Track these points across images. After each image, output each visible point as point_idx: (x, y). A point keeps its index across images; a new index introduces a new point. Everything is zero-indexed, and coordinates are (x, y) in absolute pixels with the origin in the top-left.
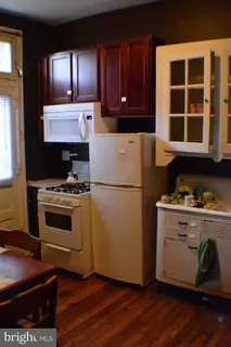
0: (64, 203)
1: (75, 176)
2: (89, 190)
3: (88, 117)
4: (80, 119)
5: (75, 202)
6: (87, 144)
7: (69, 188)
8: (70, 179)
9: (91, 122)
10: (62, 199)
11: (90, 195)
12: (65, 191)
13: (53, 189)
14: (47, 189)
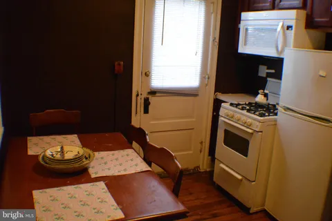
0: (244, 124)
1: (266, 95)
2: (276, 114)
3: (289, 27)
4: (279, 28)
5: (257, 126)
6: (282, 60)
7: (254, 108)
8: (260, 98)
9: (291, 33)
10: (244, 118)
11: (276, 121)
12: (249, 111)
13: (237, 105)
14: (232, 104)
